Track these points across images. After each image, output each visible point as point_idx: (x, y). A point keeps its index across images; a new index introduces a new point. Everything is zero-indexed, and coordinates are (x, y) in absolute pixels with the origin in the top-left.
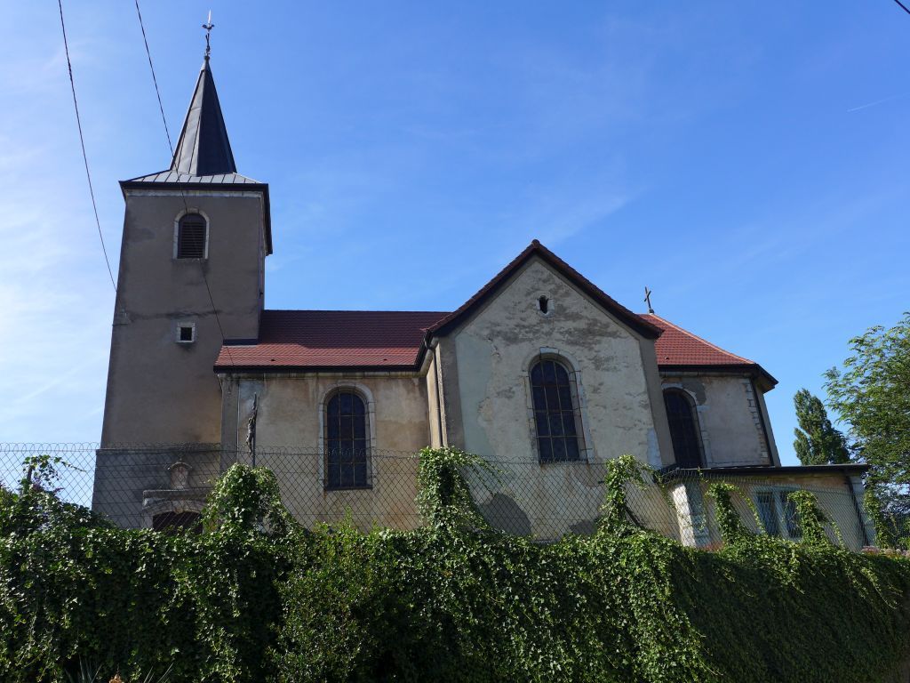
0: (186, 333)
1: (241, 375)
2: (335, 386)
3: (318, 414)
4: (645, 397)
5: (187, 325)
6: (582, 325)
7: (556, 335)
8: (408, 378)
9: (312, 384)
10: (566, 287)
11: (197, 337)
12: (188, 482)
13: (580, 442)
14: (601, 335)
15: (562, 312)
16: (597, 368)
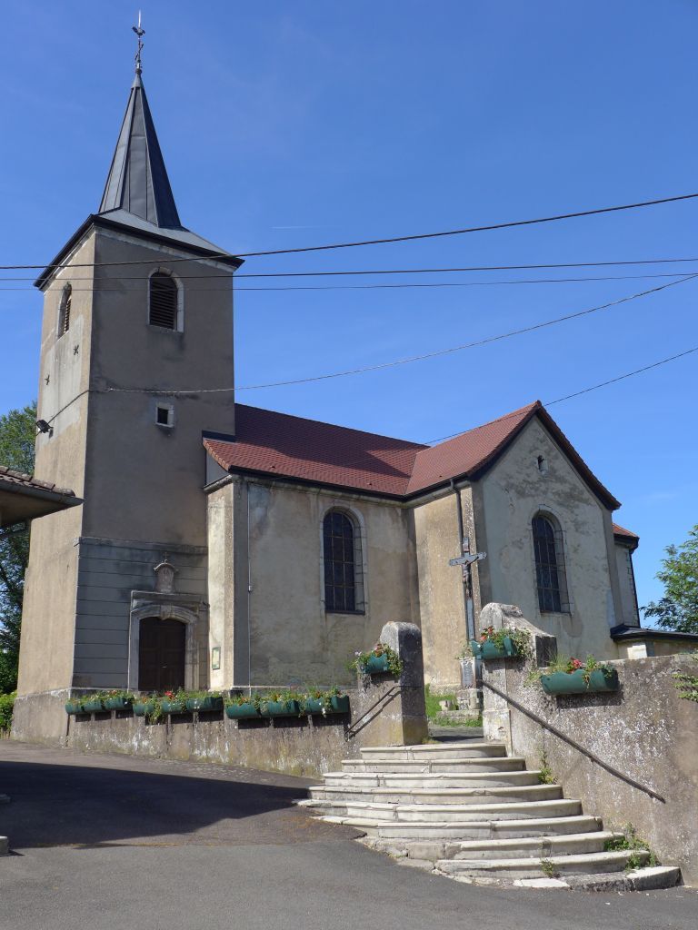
0: (163, 416)
1: (253, 479)
2: (332, 505)
3: (319, 533)
4: (605, 562)
5: (164, 406)
6: (566, 488)
7: (550, 495)
8: (393, 507)
9: (313, 499)
10: (556, 451)
11: (176, 422)
12: (174, 586)
13: (562, 596)
14: (578, 500)
15: (553, 471)
16: (577, 530)
